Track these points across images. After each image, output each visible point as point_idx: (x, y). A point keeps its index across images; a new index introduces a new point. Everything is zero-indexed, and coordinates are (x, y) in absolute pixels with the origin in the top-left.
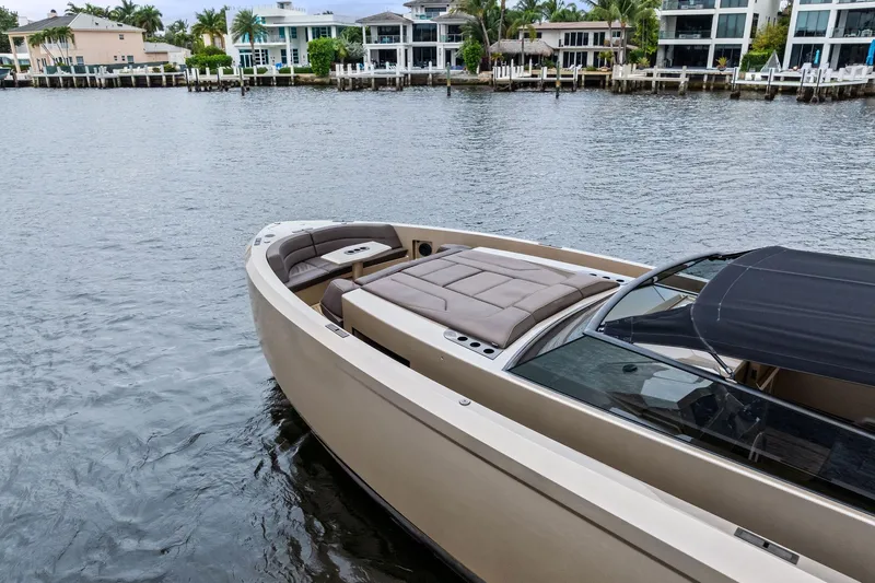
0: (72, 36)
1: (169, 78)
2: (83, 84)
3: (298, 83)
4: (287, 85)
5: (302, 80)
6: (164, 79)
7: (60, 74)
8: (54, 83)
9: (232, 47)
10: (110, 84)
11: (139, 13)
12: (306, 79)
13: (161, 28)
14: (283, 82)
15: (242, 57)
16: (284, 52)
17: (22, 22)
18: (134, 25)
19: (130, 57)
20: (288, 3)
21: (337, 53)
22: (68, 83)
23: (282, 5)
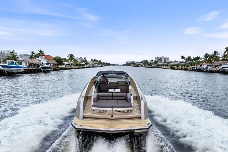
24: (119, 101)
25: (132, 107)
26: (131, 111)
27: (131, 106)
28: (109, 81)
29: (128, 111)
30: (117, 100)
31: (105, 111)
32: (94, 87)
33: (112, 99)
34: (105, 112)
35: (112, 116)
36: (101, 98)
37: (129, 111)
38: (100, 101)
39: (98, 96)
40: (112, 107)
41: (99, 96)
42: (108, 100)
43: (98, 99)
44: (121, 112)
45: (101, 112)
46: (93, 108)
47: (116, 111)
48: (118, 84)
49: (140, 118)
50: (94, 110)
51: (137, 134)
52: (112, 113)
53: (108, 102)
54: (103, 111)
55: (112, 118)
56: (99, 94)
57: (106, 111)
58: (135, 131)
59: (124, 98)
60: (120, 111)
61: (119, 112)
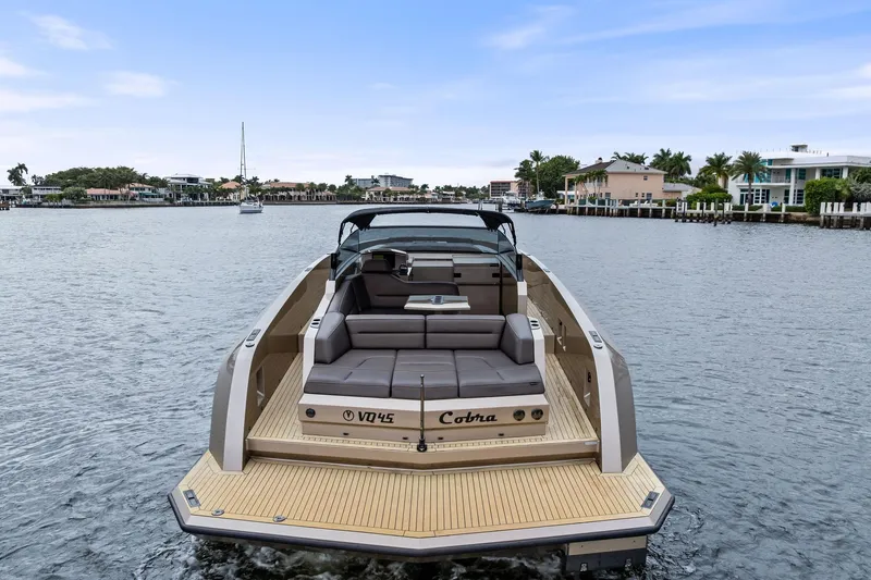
0: (606, 178)
1: (668, 211)
2: (602, 213)
3: (788, 220)
4: (776, 222)
5: (793, 218)
6: (664, 211)
7: (589, 205)
8: (582, 212)
9: (735, 187)
10: (621, 214)
11: (671, 159)
12: (797, 217)
13: (690, 173)
14: (772, 219)
15: (742, 196)
16: (787, 193)
17: (581, 167)
18: (659, 168)
19: (649, 195)
20: (804, 147)
21: (838, 192)
22: (591, 212)
23: (796, 148)
24: (460, 356)
25: (542, 391)
26: (538, 413)
27: (536, 387)
28: (410, 265)
29: (519, 414)
30: (453, 350)
31: (382, 418)
32: (330, 286)
33: (425, 347)
34: (378, 421)
35: (422, 446)
36: (357, 339)
37: (528, 418)
38: (353, 358)
39: (344, 328)
40: (424, 394)
41: (352, 329)
42: (402, 355)
43: (341, 345)
44: (476, 422)
45: (356, 420)
46: (310, 400)
47: (446, 416)
48: (457, 280)
49: (594, 457)
50: (311, 412)
51: (584, 569)
52: (423, 430)
53: (397, 363)
54: (368, 416)
55: (422, 458)
56: (349, 317)
57: (387, 417)
58: (574, 550)
59: (492, 339)
60: (469, 417)
61: (464, 423)
